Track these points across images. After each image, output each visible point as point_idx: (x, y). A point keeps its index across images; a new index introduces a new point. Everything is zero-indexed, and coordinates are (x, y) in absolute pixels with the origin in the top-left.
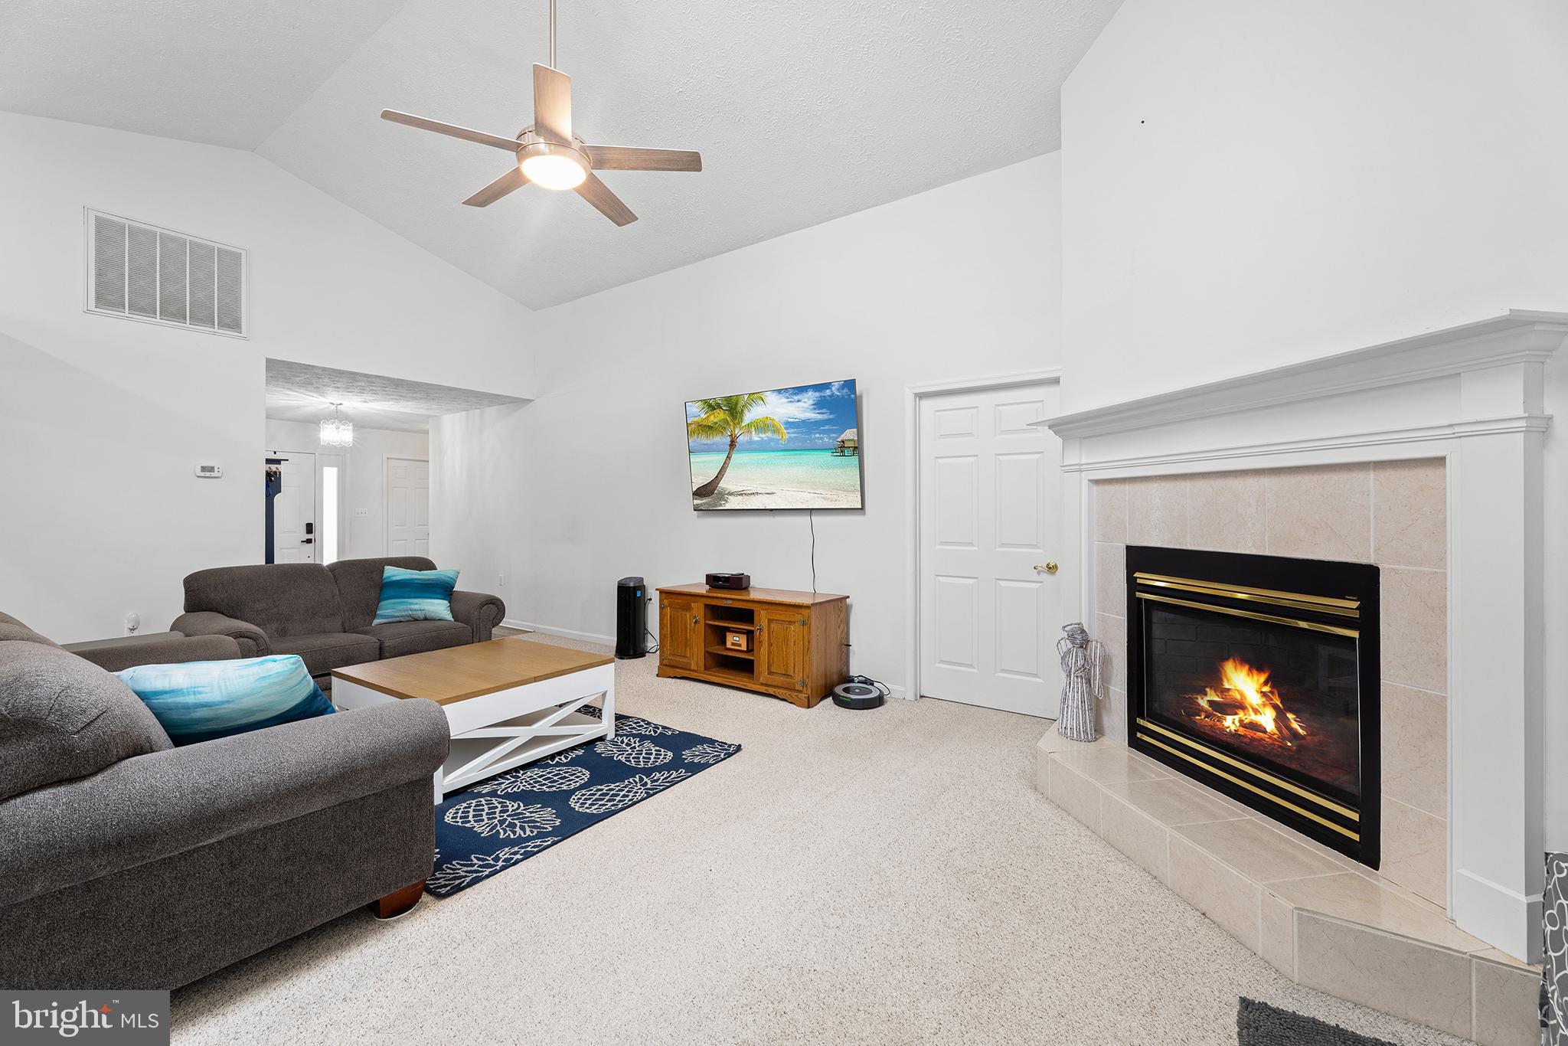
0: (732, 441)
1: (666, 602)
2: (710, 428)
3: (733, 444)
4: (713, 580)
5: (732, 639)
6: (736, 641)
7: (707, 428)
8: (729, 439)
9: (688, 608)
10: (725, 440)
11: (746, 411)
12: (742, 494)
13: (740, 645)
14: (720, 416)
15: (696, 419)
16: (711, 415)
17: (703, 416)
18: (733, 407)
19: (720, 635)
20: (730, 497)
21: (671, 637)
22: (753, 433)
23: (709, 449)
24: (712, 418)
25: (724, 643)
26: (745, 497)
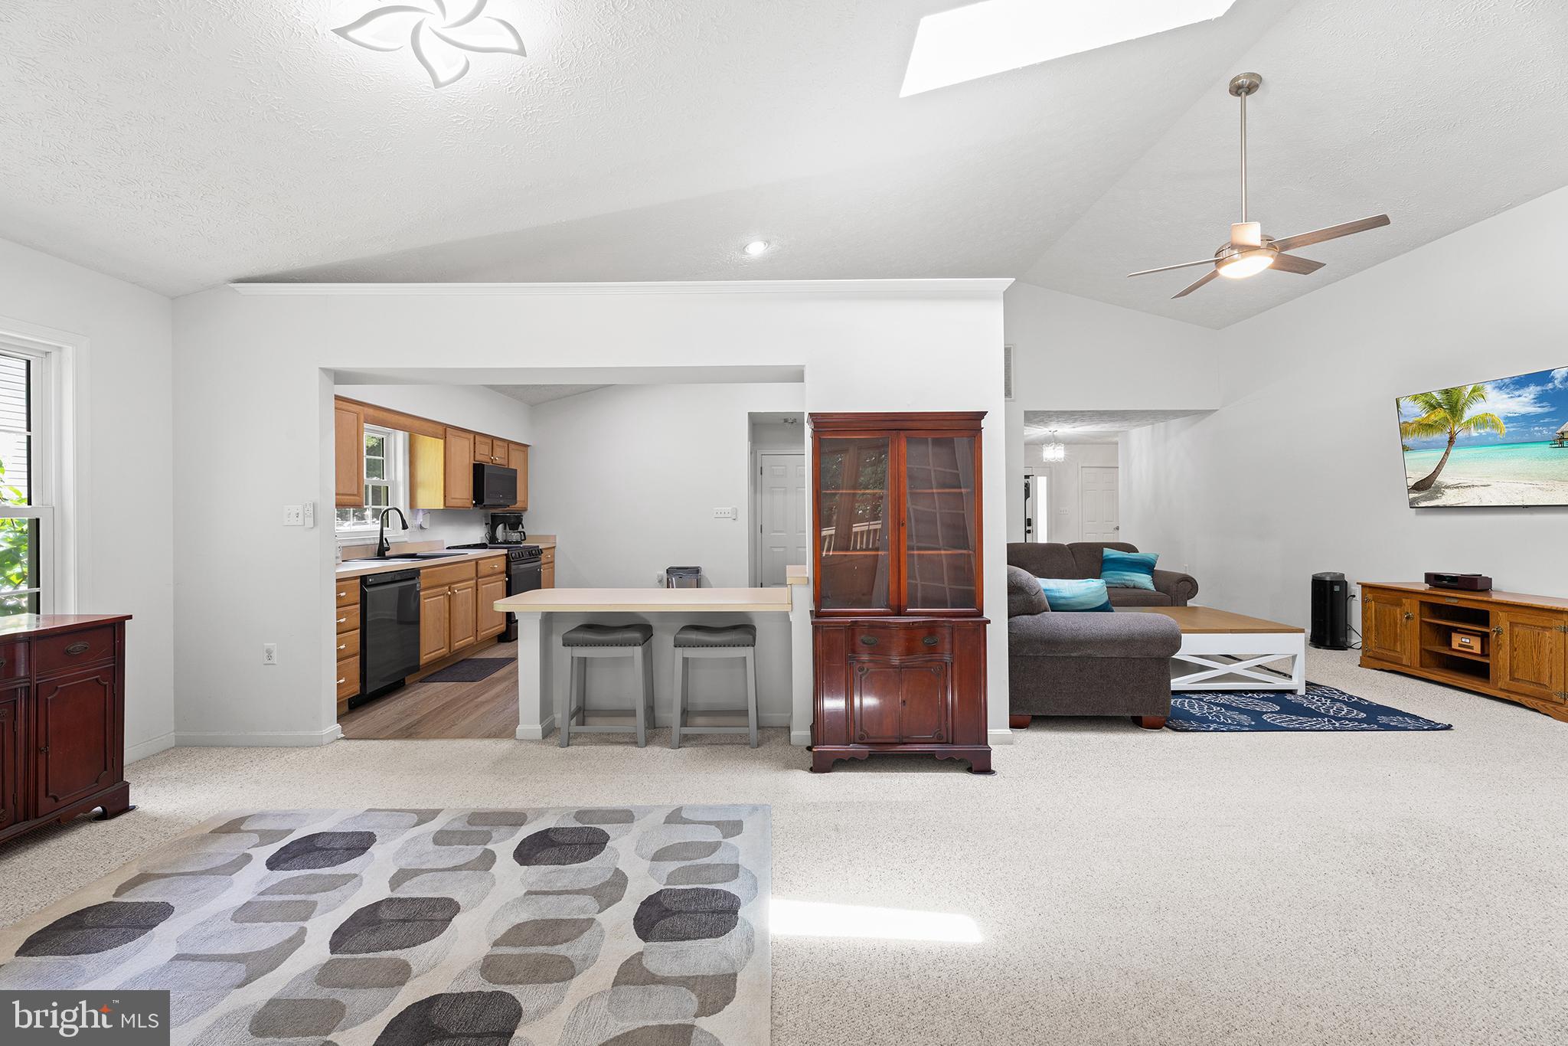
0: (1451, 438)
1: (1370, 596)
2: (1430, 426)
3: (1451, 441)
4: (1434, 579)
5: (1457, 640)
6: (1465, 643)
7: (1427, 427)
8: (1448, 436)
9: (1399, 604)
10: (1444, 437)
11: (1466, 409)
12: (1458, 487)
13: (1471, 648)
14: (1440, 414)
15: (1418, 419)
16: (1432, 414)
17: (1424, 415)
18: (1452, 403)
19: (1445, 635)
20: (1446, 490)
21: (1377, 630)
22: (1472, 429)
23: (1428, 446)
24: (1432, 417)
25: (1450, 645)
26: (1461, 489)
